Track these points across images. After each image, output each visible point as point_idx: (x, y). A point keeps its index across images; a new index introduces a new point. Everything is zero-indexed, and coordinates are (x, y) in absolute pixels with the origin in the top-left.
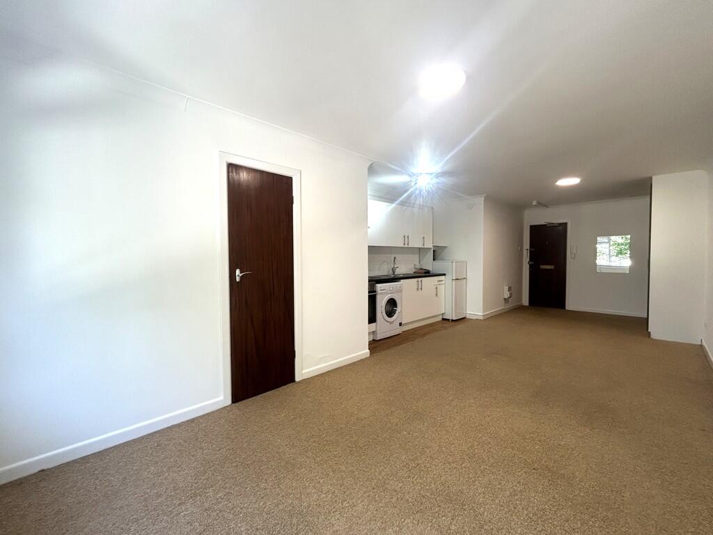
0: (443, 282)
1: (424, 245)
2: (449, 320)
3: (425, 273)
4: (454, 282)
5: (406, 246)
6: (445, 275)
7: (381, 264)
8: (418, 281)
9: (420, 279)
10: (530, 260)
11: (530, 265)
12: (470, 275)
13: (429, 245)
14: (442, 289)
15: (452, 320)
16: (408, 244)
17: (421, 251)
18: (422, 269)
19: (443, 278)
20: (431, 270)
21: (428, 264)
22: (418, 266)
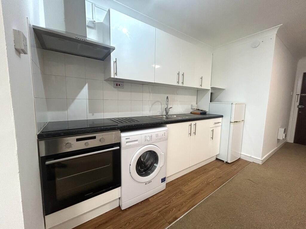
0: (220, 124)
1: (201, 85)
2: (223, 161)
3: (201, 114)
4: (232, 125)
5: (180, 84)
6: (222, 116)
7: (153, 105)
8: (191, 125)
9: (193, 123)
10: (300, 104)
11: (299, 108)
12: (248, 117)
13: (207, 86)
14: (218, 131)
15: (227, 162)
16: (183, 83)
17: (198, 92)
18: (199, 110)
19: (219, 120)
20: (207, 110)
21: (205, 105)
22: (195, 107)
